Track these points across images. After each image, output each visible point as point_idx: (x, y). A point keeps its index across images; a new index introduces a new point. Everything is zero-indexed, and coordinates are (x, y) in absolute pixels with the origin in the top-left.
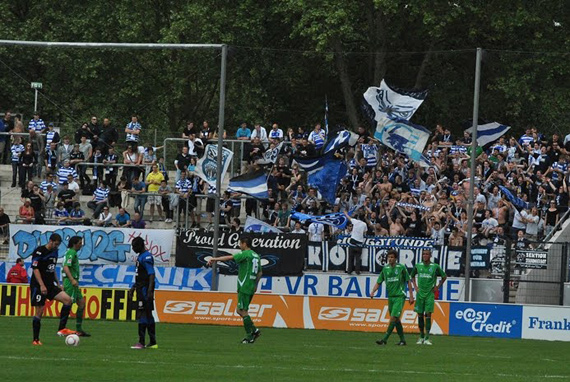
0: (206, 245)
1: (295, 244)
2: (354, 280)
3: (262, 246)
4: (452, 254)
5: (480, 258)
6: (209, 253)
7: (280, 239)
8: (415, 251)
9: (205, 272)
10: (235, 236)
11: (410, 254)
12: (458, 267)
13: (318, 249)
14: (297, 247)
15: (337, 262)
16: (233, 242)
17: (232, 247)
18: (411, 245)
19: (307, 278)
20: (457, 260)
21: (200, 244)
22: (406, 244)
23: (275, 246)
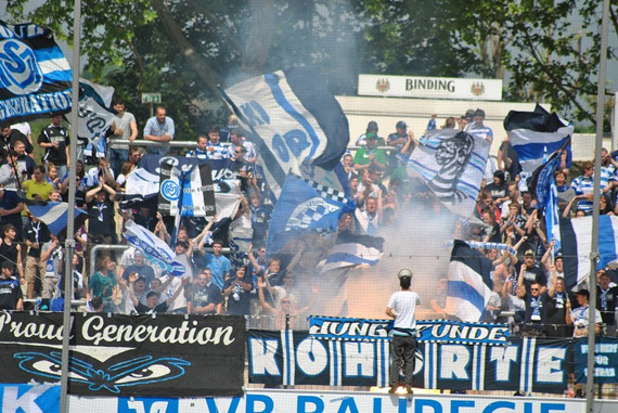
0: (35, 339)
1: (224, 336)
2: (348, 403)
3: (153, 339)
4: (546, 354)
5: (604, 360)
6: (45, 353)
7: (190, 326)
8: (470, 348)
9: (36, 390)
10: (96, 322)
11: (463, 352)
12: (558, 378)
13: (272, 345)
14: (227, 342)
15: (313, 369)
16: (92, 332)
17: (91, 343)
18: (463, 335)
19: (251, 400)
20: (557, 365)
21: (22, 338)
22: (453, 335)
23: (181, 340)
